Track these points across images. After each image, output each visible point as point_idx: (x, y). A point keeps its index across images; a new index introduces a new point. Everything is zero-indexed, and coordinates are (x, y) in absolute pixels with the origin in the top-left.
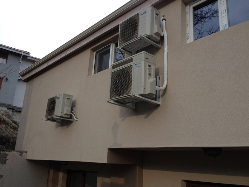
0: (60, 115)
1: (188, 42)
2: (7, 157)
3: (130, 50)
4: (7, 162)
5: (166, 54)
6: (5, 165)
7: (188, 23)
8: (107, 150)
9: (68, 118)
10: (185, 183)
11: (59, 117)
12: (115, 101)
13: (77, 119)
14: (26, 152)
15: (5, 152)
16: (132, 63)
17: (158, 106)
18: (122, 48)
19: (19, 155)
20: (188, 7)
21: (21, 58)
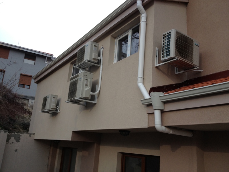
0: (48, 109)
1: (114, 63)
2: (21, 137)
3: (84, 67)
4: (20, 140)
5: (101, 71)
6: (19, 142)
7: (115, 50)
8: (72, 132)
9: (54, 111)
10: (121, 155)
11: (48, 110)
12: (70, 101)
13: (60, 112)
14: (34, 134)
15: (19, 134)
16: (78, 78)
17: (95, 104)
18: (78, 67)
19: (29, 136)
20: (116, 40)
21: (46, 60)
